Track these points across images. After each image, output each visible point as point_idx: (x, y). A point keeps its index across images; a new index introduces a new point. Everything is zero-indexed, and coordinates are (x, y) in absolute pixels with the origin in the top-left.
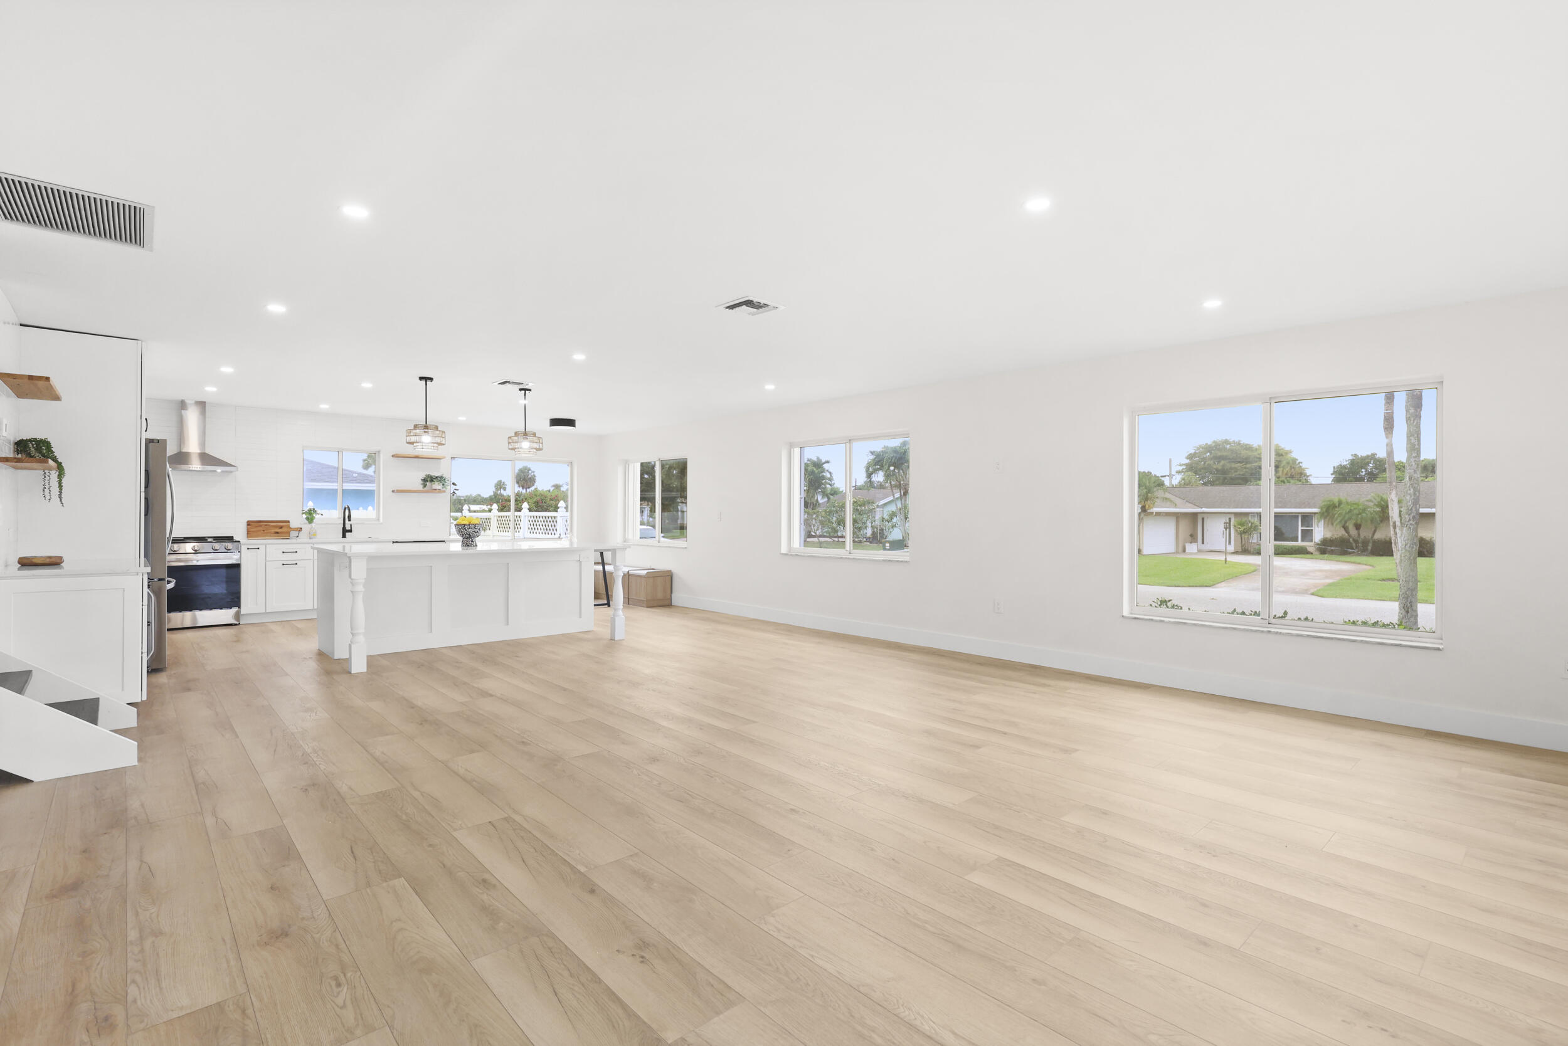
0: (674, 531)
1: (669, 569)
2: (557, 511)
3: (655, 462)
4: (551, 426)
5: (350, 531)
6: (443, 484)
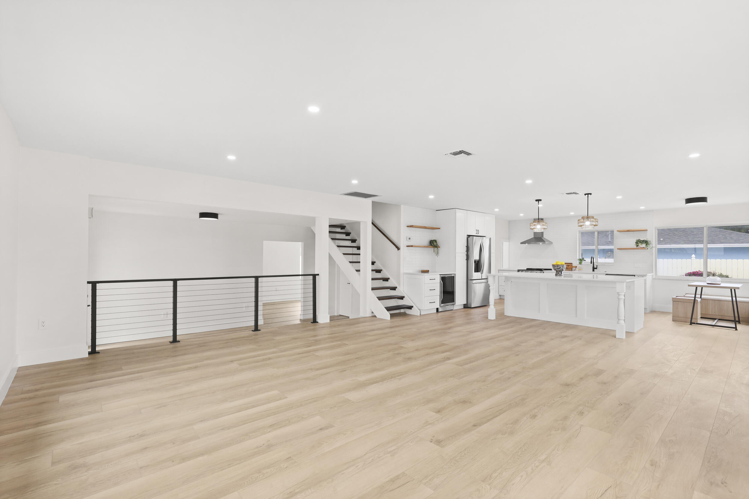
4: (686, 203)
5: (596, 268)
6: (646, 245)
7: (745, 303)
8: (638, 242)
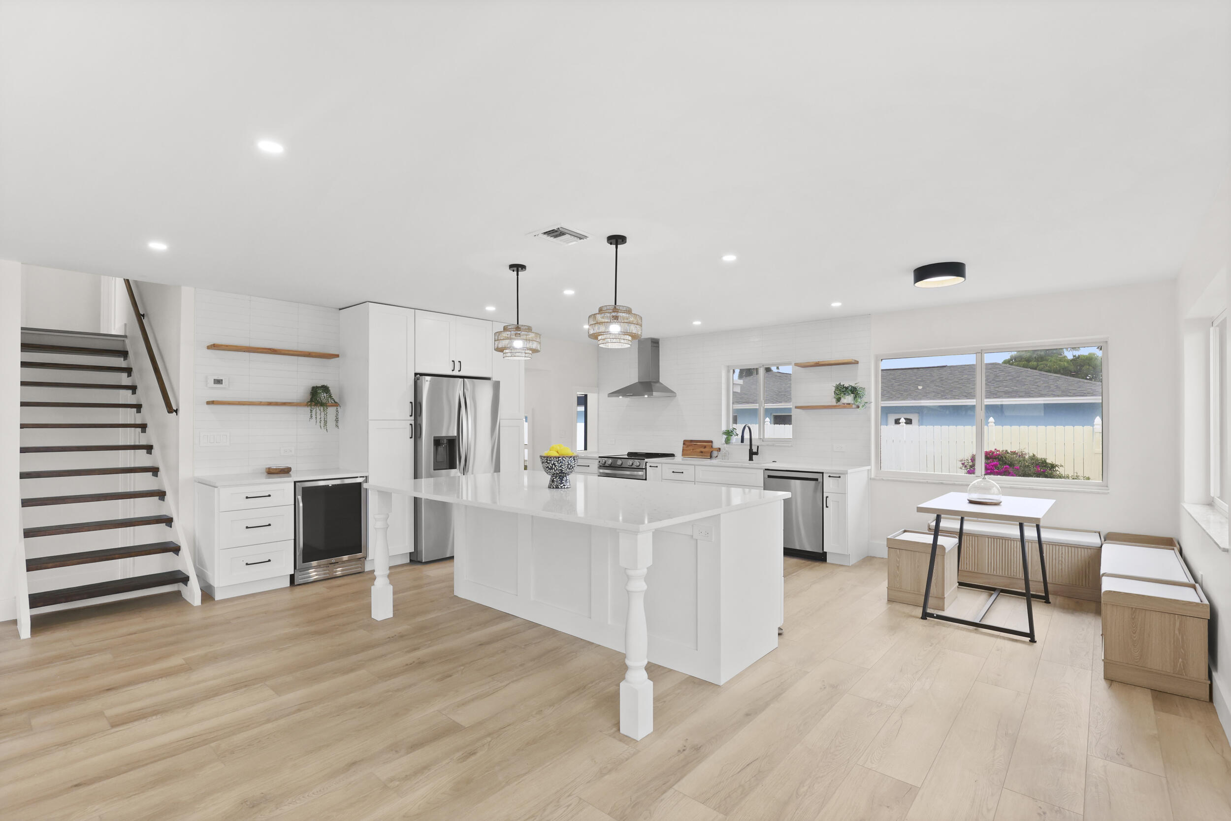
5: (756, 453)
6: (855, 397)
7: (1060, 547)
8: (841, 390)
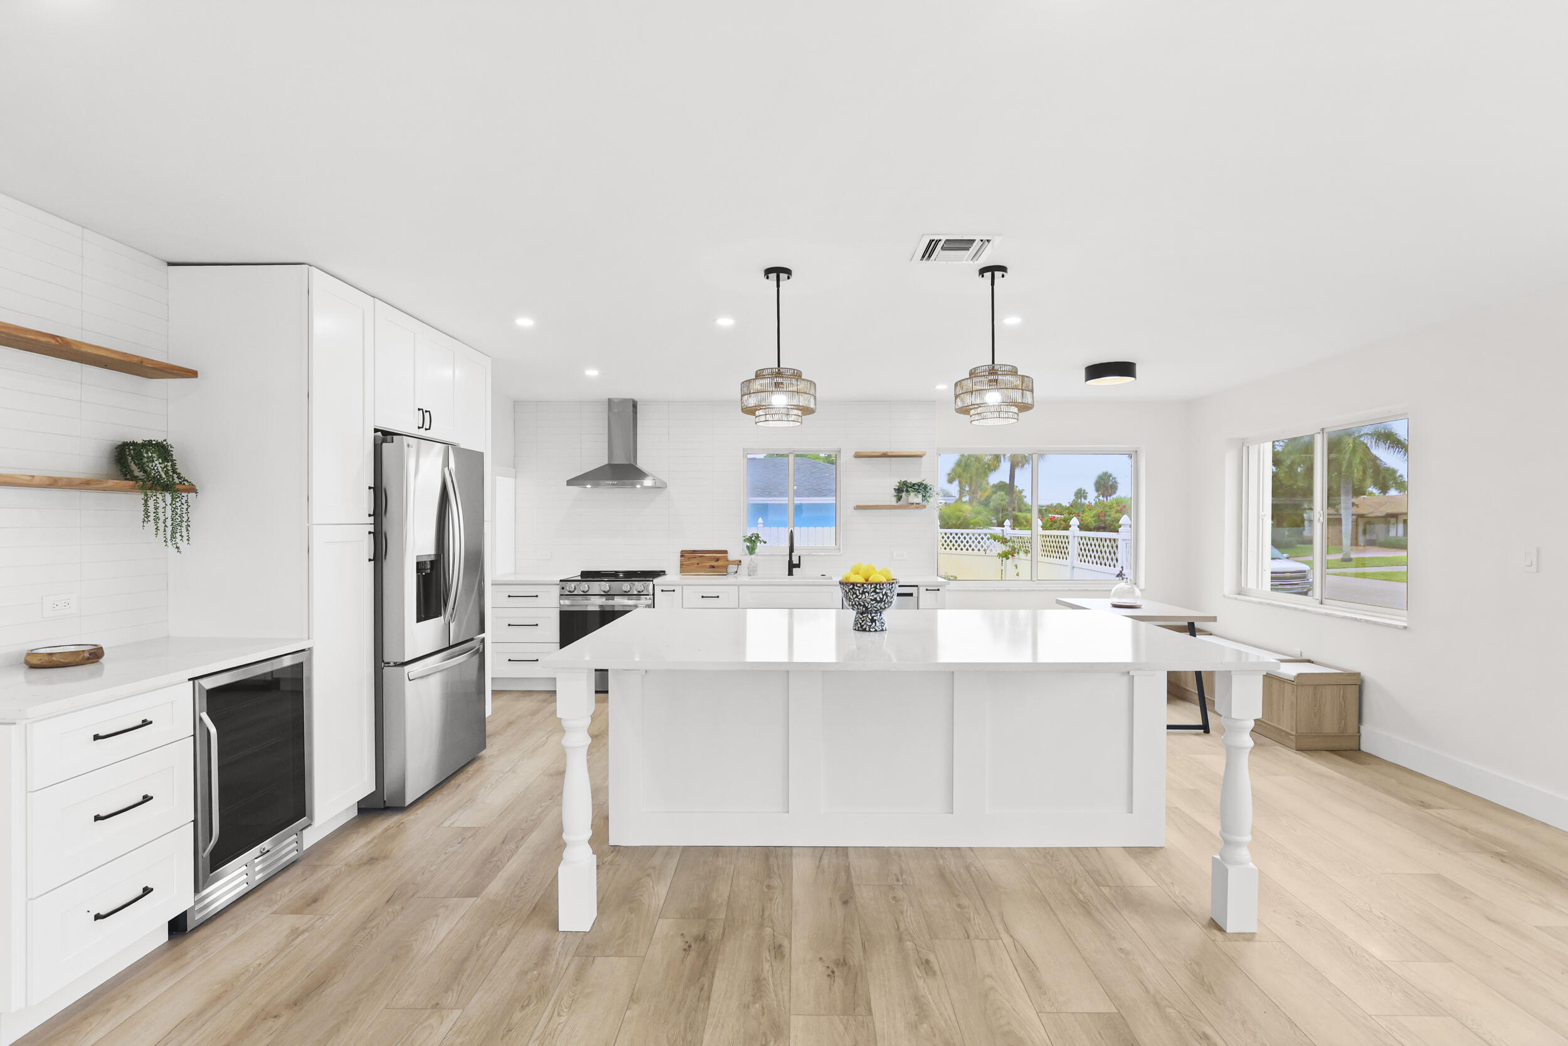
0: (1299, 545)
1: (1357, 670)
2: (1118, 532)
3: (1312, 437)
4: (1087, 380)
5: (798, 566)
6: (924, 496)
8: (902, 489)
